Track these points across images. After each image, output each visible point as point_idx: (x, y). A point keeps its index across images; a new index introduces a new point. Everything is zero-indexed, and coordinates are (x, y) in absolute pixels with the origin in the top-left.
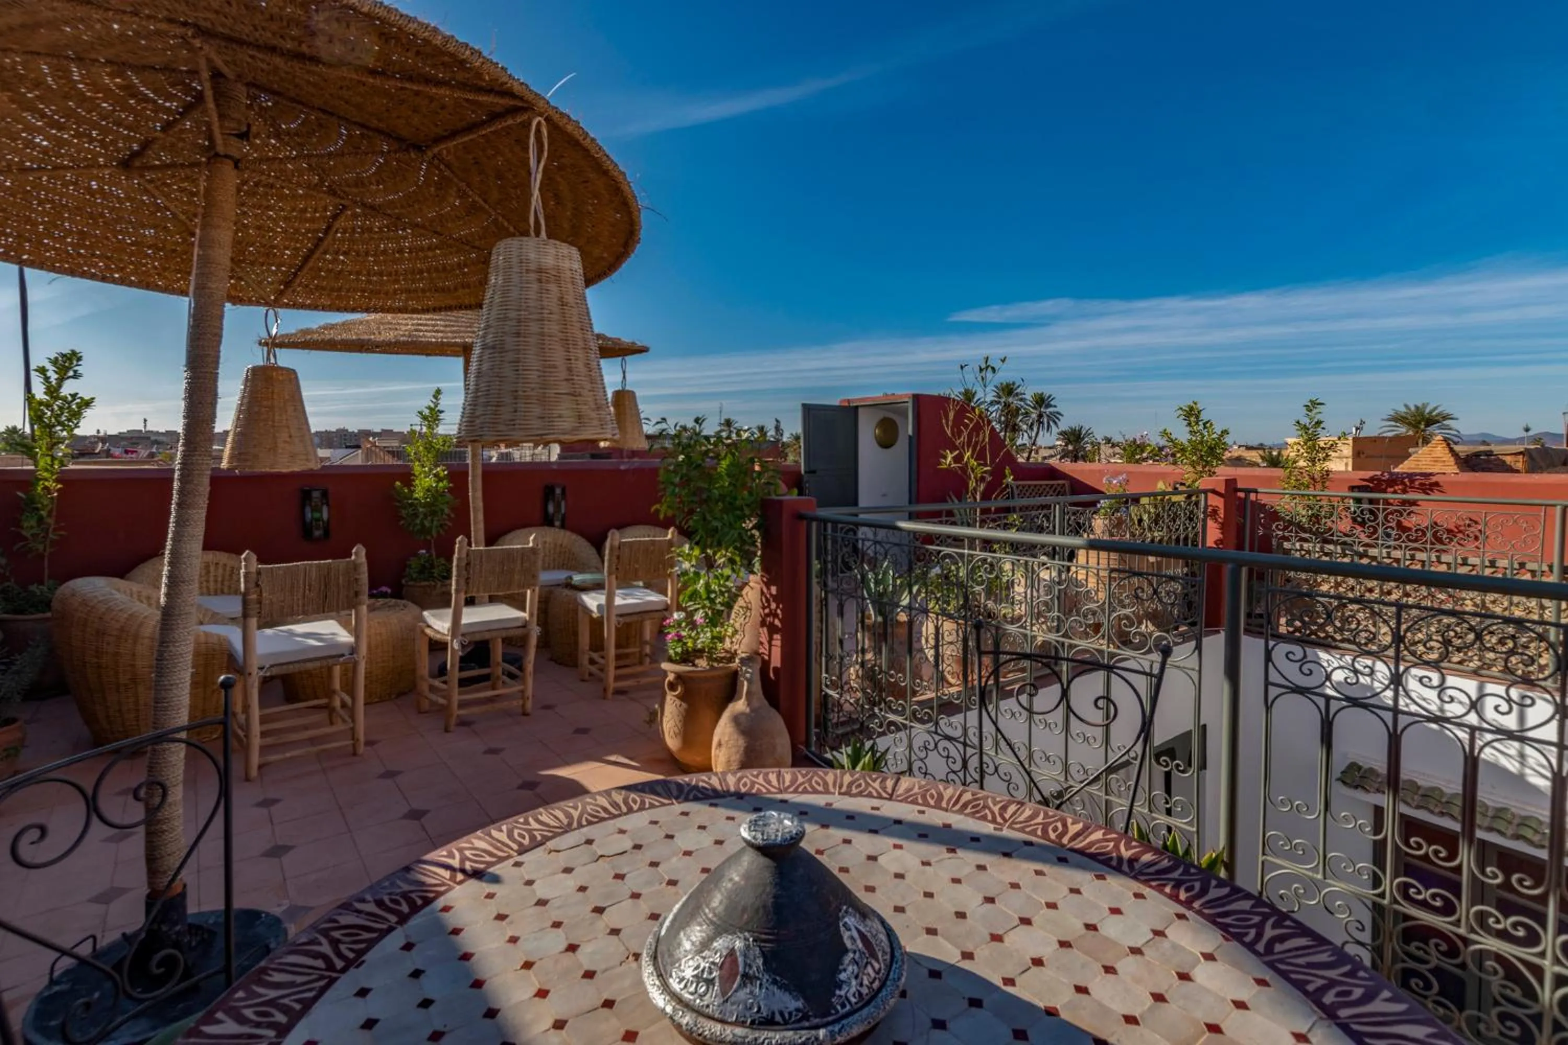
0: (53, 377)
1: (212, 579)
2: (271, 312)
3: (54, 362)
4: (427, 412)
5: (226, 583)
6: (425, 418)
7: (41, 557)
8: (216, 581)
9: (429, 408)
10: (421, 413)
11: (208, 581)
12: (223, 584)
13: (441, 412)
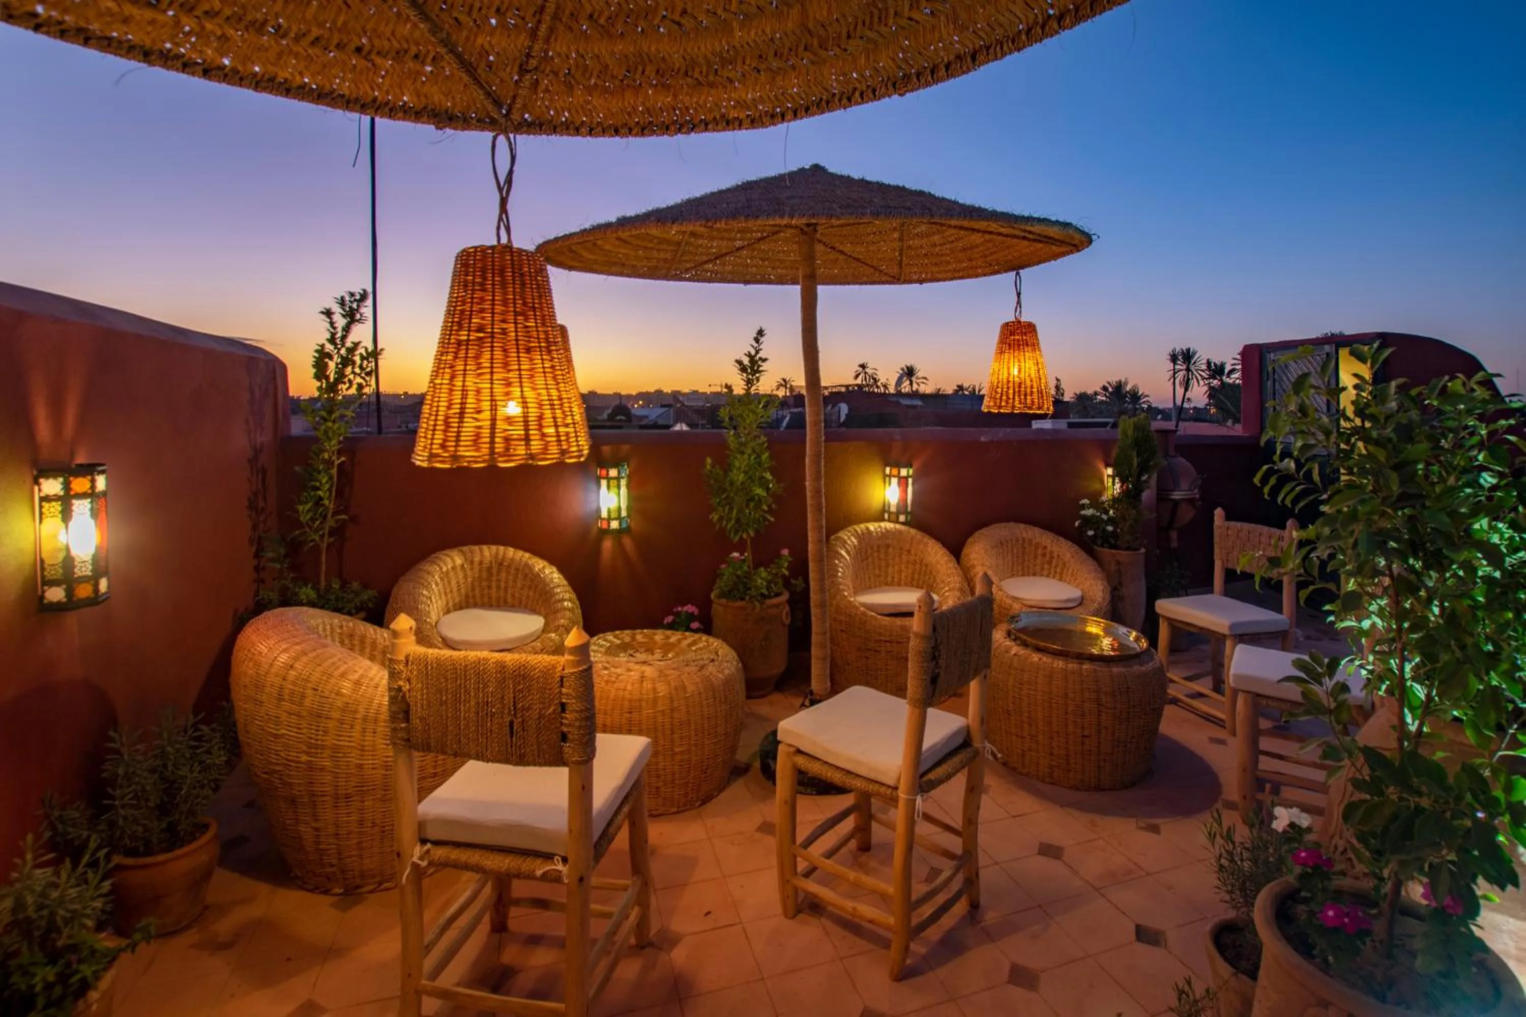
0: (341, 322)
1: (494, 584)
2: (501, 139)
3: (342, 302)
4: (746, 361)
5: (510, 591)
6: (743, 369)
7: (316, 549)
8: (498, 587)
9: (749, 355)
10: (739, 362)
11: (489, 587)
12: (506, 591)
13: (764, 360)
